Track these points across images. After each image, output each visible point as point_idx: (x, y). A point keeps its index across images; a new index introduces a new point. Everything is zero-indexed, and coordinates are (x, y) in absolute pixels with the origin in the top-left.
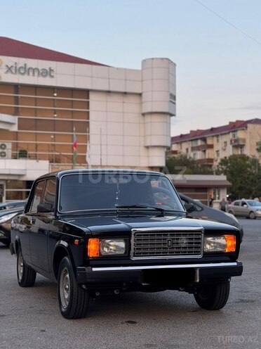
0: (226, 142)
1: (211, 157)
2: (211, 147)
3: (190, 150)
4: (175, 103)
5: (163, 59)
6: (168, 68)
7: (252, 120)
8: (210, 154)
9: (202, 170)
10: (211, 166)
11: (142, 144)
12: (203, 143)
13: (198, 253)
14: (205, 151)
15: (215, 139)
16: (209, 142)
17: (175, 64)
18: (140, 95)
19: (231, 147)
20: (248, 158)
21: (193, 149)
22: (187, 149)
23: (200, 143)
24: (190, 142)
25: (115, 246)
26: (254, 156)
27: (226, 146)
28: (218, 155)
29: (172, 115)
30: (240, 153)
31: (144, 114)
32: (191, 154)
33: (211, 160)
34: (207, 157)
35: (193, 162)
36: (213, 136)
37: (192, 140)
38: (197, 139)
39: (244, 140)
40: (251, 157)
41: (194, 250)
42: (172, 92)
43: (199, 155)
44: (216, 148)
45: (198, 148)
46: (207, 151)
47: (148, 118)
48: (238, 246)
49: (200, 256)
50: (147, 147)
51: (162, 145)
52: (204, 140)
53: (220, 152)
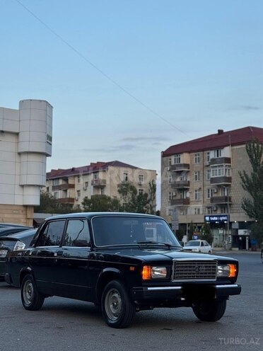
0: (87, 183)
1: (72, 196)
2: (73, 186)
3: (50, 189)
4: (51, 144)
5: (41, 101)
6: (46, 110)
7: (112, 162)
8: (71, 193)
9: (64, 209)
10: (72, 205)
11: (18, 183)
12: (64, 183)
13: (213, 277)
14: (66, 191)
15: (76, 179)
16: (71, 182)
17: (52, 107)
18: (17, 134)
19: (92, 187)
20: (109, 198)
21: (54, 188)
22: (48, 188)
23: (61, 182)
24: (52, 182)
25: (159, 272)
26: (116, 197)
27: (87, 186)
28: (79, 195)
29: (48, 155)
30: (100, 193)
31: (20, 154)
32: (52, 193)
33: (72, 200)
34: (68, 197)
35: (55, 201)
36: (75, 176)
37: (53, 180)
38: (59, 179)
39: (104, 181)
40: (112, 198)
41: (211, 275)
42: (48, 133)
43: (60, 195)
44: (77, 188)
45: (59, 187)
46: (68, 191)
47: (24, 158)
48: (237, 273)
49: (215, 280)
50: (22, 186)
51: (38, 184)
52: (66, 179)
53: (81, 192)
